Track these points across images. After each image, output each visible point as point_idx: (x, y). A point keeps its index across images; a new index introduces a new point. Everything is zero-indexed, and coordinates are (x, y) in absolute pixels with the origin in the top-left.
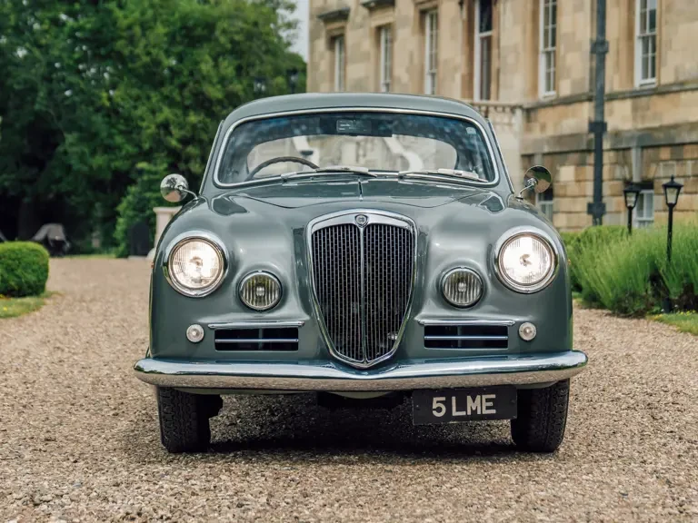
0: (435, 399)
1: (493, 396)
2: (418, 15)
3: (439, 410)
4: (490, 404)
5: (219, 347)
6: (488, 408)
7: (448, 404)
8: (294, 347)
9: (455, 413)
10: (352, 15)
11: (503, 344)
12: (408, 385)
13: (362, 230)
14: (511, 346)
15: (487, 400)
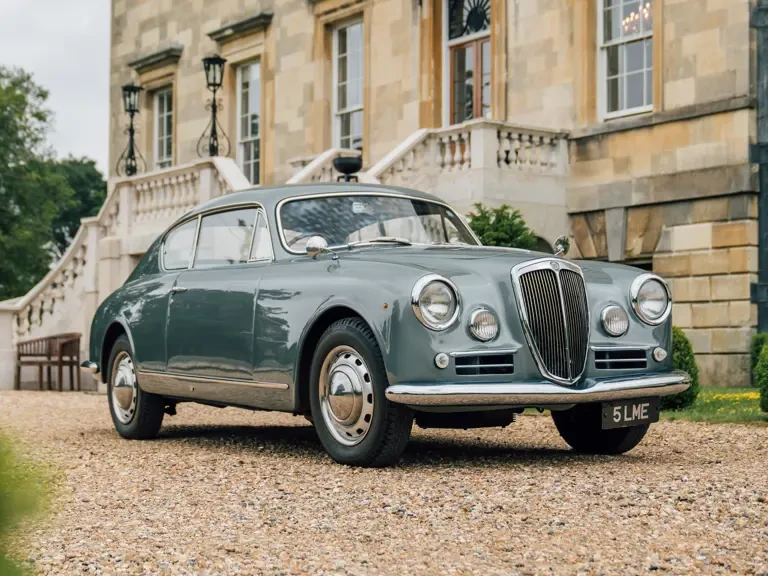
0: (616, 408)
1: (647, 405)
2: (321, 32)
3: (617, 417)
4: (646, 411)
5: (460, 372)
6: (644, 414)
7: (622, 411)
8: (510, 370)
9: (626, 419)
10: (185, 56)
11: (643, 364)
12: (600, 397)
13: (557, 273)
14: (648, 367)
15: (645, 408)
